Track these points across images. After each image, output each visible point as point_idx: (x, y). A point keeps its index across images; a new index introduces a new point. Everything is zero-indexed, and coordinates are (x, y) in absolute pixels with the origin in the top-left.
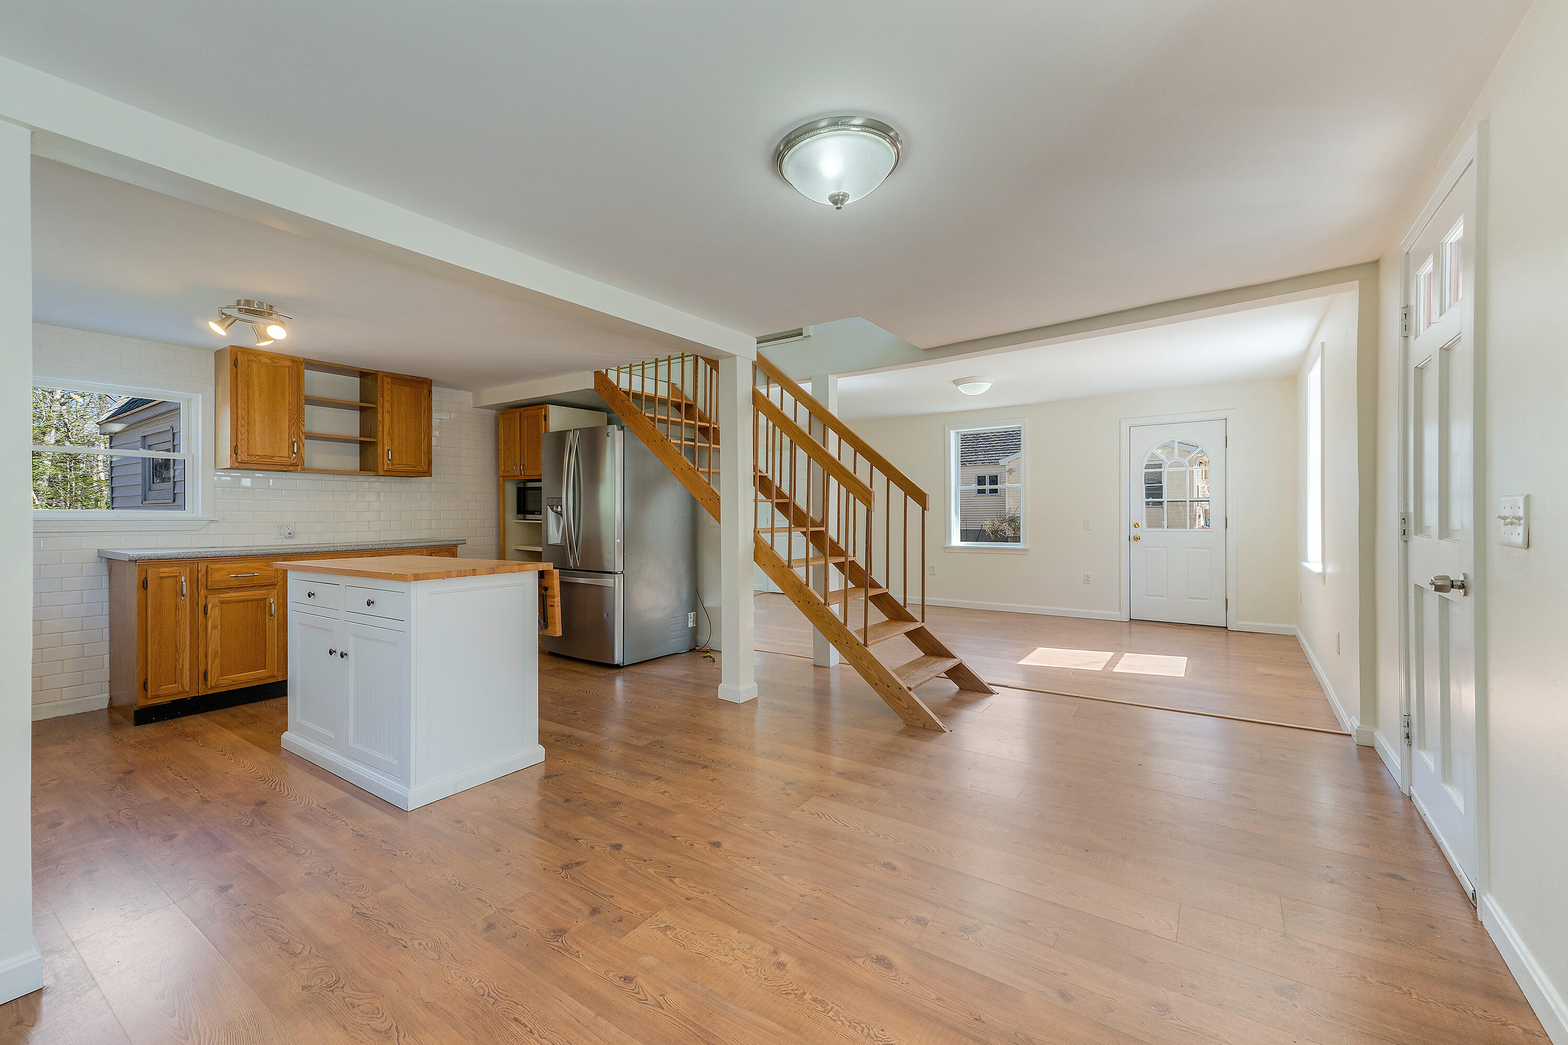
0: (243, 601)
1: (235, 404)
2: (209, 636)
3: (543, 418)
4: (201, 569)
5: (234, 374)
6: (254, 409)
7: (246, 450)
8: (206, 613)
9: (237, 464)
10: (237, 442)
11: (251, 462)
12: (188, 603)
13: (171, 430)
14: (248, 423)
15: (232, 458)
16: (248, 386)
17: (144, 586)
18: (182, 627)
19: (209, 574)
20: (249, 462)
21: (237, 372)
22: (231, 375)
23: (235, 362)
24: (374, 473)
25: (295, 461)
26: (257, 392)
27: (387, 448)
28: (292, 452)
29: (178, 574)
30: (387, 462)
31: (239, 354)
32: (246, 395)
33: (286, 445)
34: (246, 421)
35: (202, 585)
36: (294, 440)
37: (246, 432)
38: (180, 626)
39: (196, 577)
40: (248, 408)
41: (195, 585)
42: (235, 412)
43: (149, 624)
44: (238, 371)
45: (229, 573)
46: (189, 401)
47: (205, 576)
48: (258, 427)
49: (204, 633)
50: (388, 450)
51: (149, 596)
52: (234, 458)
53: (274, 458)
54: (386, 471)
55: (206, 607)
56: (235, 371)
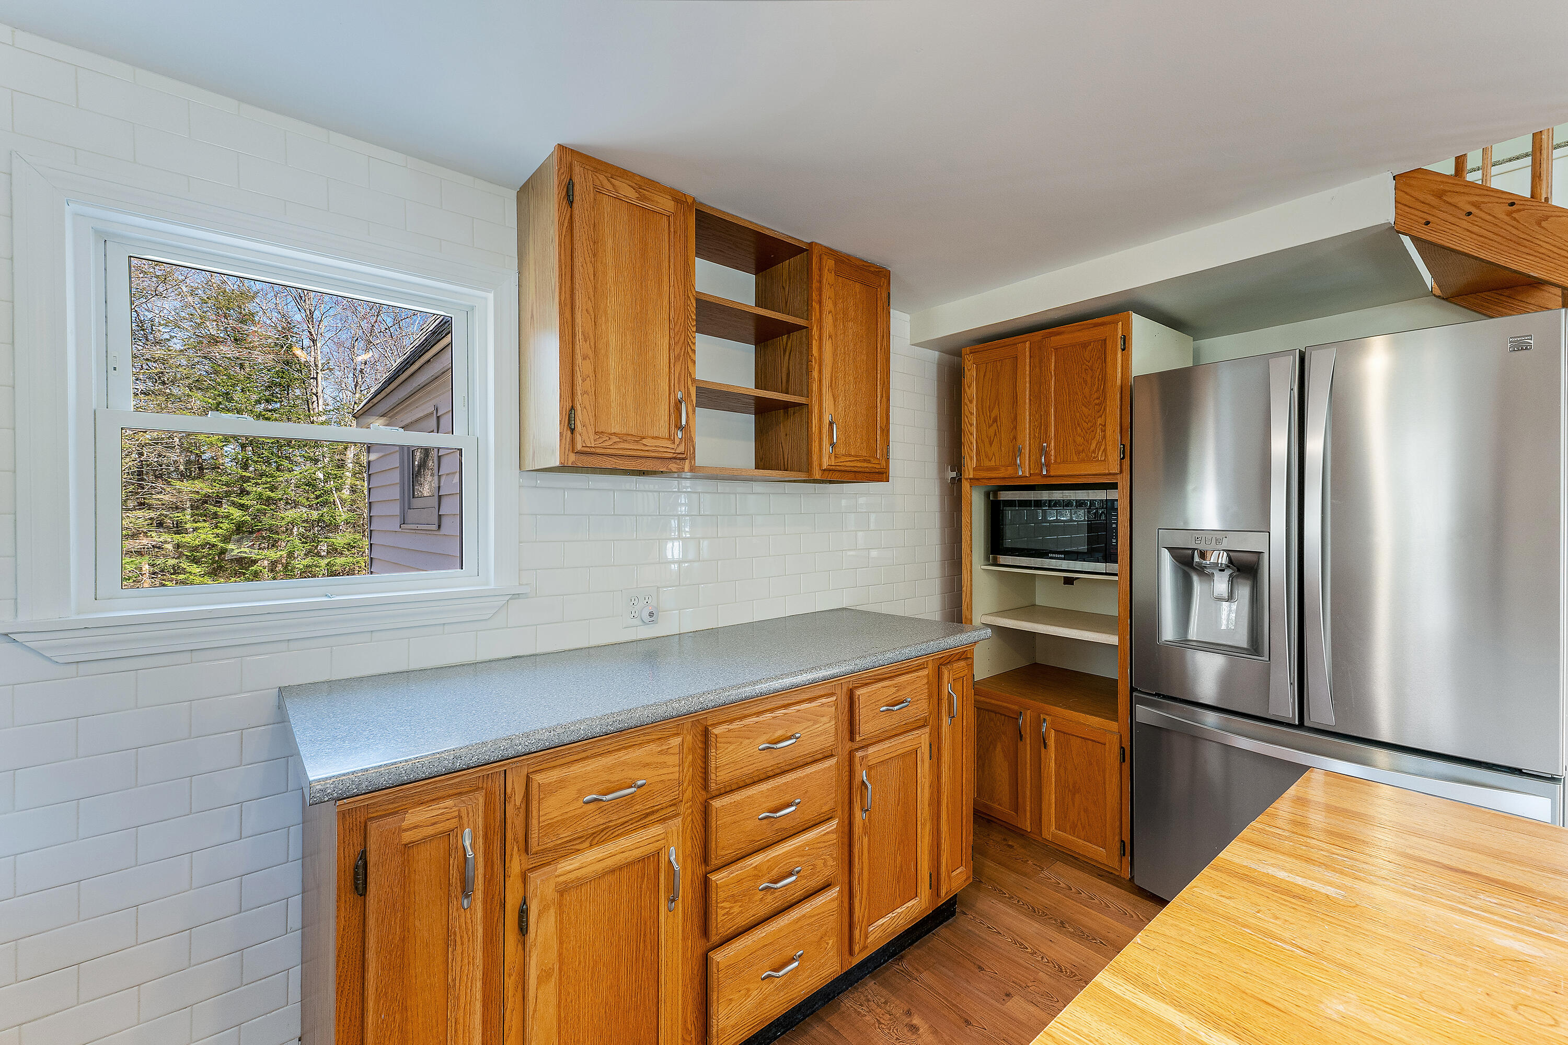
0: (613, 871)
1: (568, 302)
2: (531, 1009)
3: (1120, 343)
4: (513, 788)
5: (566, 221)
6: (606, 314)
7: (592, 420)
8: (523, 928)
9: (572, 457)
10: (573, 401)
11: (602, 451)
12: (480, 914)
13: (435, 412)
14: (596, 351)
15: (564, 440)
16: (594, 255)
17: (356, 888)
18: (462, 1000)
19: (534, 804)
20: (598, 451)
21: (571, 216)
22: (561, 224)
23: (567, 192)
24: (803, 476)
25: (681, 449)
26: (611, 274)
27: (827, 418)
28: (676, 426)
29: (452, 824)
30: (827, 448)
31: (577, 169)
32: (592, 278)
33: (663, 410)
34: (592, 344)
35: (516, 840)
36: (679, 395)
37: (592, 375)
38: (458, 998)
39: (499, 815)
40: (594, 312)
41: (497, 845)
42: (570, 319)
43: (370, 1018)
44: (576, 212)
45: (581, 793)
46: (469, 312)
47: (523, 810)
48: (613, 363)
49: (520, 994)
50: (831, 424)
51: (371, 922)
52: (568, 440)
53: (644, 441)
54: (824, 470)
55: (523, 914)
56: (568, 215)
